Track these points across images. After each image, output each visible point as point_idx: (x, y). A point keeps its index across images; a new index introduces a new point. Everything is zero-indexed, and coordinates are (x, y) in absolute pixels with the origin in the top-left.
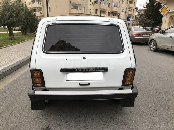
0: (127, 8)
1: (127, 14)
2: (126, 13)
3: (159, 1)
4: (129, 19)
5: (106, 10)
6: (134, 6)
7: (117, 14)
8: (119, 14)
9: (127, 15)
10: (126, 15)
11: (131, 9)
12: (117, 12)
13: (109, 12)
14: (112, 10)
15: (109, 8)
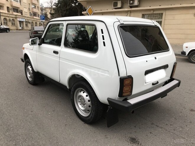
0: (29, 4)
1: (31, 11)
2: (29, 10)
3: (80, 1)
4: (43, 17)
5: (3, 4)
6: (38, 2)
7: (19, 10)
8: (22, 10)
9: (32, 13)
10: (30, 13)
11: (35, 6)
12: (18, 8)
13: (8, 8)
14: (12, 6)
15: (7, 2)
